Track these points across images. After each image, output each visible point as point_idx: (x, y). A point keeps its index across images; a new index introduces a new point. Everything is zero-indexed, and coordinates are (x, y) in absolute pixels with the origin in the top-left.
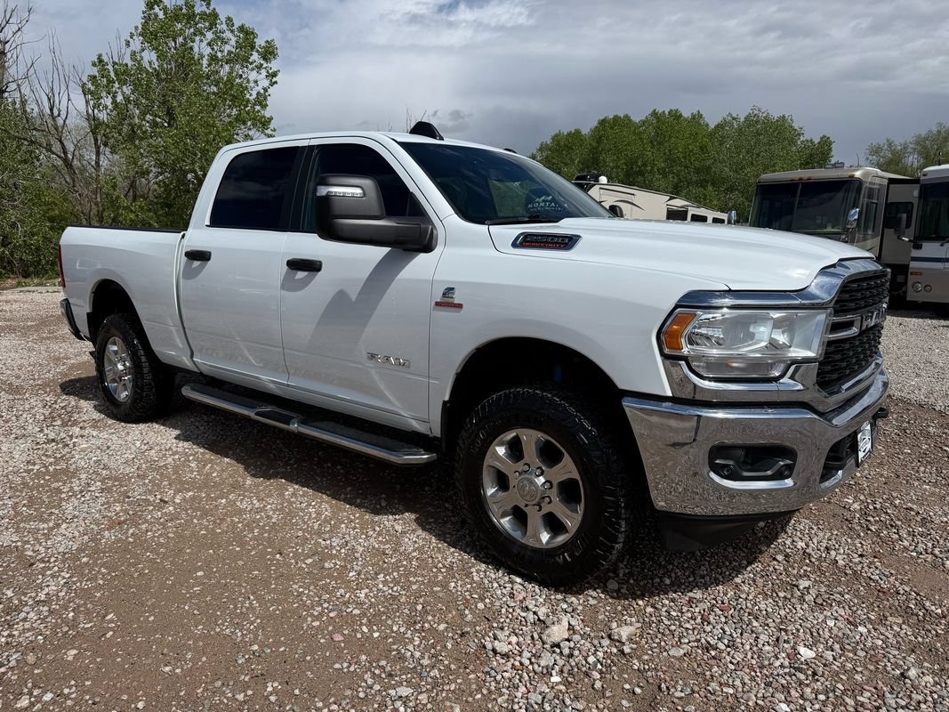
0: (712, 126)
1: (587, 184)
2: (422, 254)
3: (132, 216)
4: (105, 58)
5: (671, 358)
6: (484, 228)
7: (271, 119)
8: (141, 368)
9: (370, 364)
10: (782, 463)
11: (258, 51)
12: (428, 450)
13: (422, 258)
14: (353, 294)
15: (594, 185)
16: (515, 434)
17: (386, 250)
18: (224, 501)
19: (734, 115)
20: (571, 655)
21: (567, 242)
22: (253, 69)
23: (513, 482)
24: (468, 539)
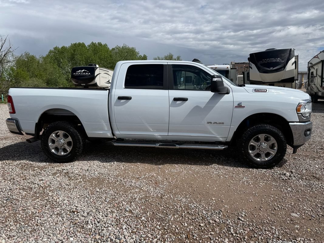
0: (111, 49)
2: (226, 95)
5: (299, 114)
9: (208, 125)
14: (202, 106)
19: (119, 46)
23: (257, 147)
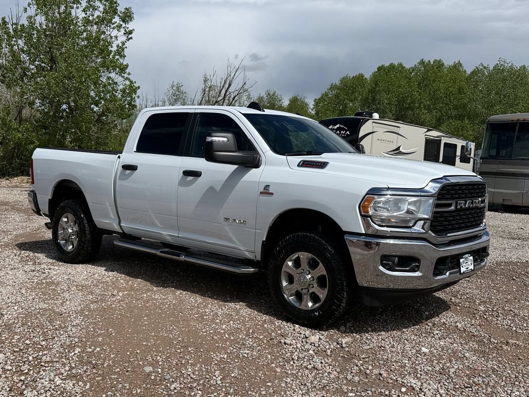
0: (469, 72)
1: (363, 119)
2: (254, 169)
3: (20, 135)
4: (7, 20)
5: (365, 216)
6: (284, 157)
7: (127, 66)
8: (85, 231)
9: (225, 223)
10: (414, 264)
11: (119, 16)
12: (253, 267)
13: (254, 171)
14: (218, 189)
15: (369, 119)
16: (297, 255)
17: (236, 166)
18: (145, 295)
19: (485, 65)
20: (319, 346)
21: (322, 165)
22: (114, 28)
23: (296, 279)
24: (273, 312)
